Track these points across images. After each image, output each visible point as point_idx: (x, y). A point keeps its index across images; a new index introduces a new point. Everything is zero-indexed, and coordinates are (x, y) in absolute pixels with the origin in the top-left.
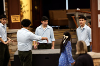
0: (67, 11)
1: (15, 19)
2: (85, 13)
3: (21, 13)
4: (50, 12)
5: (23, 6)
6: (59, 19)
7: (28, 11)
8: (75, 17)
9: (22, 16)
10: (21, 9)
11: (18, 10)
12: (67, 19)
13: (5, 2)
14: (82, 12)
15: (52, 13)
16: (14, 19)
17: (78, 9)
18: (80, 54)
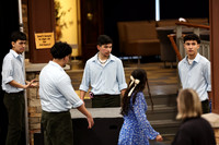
0: (157, 24)
1: (43, 41)
2: (196, 27)
3: (57, 28)
4: (121, 25)
5: (60, 11)
6: (140, 41)
7: (71, 23)
8: (175, 37)
9: (59, 35)
10: (58, 19)
11: (50, 21)
12: (158, 41)
13: (22, 3)
14: (189, 26)
15: (125, 27)
16: (41, 42)
17: (181, 19)
18: (187, 119)
